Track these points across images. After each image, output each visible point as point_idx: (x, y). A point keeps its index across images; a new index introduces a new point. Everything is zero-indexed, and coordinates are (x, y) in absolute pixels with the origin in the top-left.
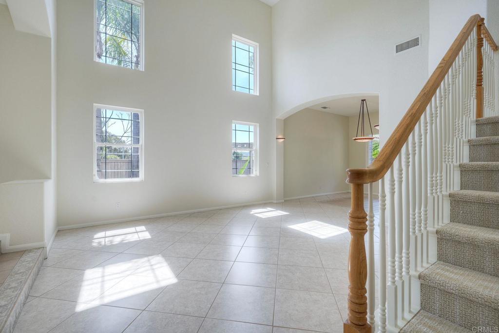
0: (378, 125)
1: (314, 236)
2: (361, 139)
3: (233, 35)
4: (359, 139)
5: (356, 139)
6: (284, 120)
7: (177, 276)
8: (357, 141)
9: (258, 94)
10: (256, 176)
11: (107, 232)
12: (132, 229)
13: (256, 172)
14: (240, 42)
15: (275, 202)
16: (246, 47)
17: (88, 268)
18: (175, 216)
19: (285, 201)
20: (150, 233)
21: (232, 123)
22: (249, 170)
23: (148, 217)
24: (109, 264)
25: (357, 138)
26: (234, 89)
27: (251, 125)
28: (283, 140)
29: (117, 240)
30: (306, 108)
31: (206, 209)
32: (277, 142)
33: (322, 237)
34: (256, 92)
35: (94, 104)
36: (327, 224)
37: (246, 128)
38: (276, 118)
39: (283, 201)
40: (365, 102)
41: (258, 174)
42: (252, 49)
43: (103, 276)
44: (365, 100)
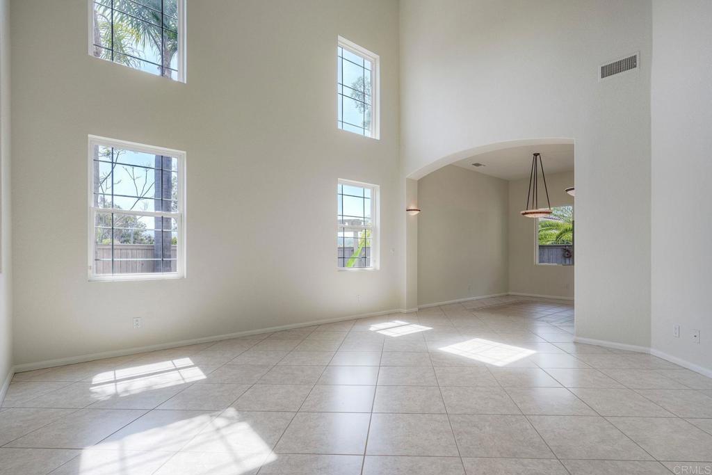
0: (573, 189)
1: (487, 364)
2: (534, 213)
3: (340, 38)
4: (531, 213)
5: (526, 213)
6: (419, 181)
7: (274, 447)
8: (527, 216)
9: (378, 137)
10: (375, 269)
11: (117, 371)
12: (167, 364)
13: (375, 263)
14: (348, 50)
15: (405, 311)
16: (360, 60)
17: (89, 444)
18: (244, 338)
19: (419, 309)
20: (204, 371)
21: (337, 183)
22: (364, 260)
23: (194, 341)
24: (132, 433)
25: (527, 211)
26: (340, 127)
27: (368, 188)
28: (417, 212)
29: (138, 386)
30: (450, 165)
31: (294, 325)
32: (408, 216)
33: (499, 364)
34: (374, 133)
35: (89, 136)
36: (497, 344)
37: (359, 192)
38: (407, 177)
39: (417, 309)
40: (538, 157)
41: (378, 268)
42: (368, 65)
43: (123, 459)
44: (538, 154)
